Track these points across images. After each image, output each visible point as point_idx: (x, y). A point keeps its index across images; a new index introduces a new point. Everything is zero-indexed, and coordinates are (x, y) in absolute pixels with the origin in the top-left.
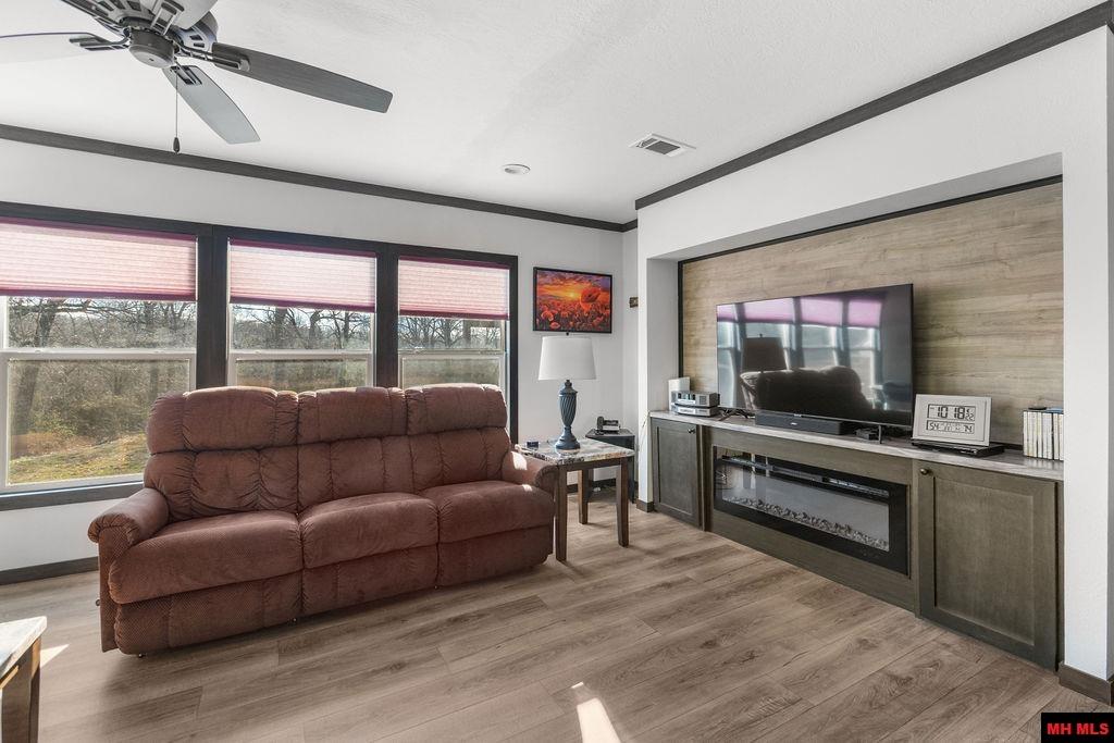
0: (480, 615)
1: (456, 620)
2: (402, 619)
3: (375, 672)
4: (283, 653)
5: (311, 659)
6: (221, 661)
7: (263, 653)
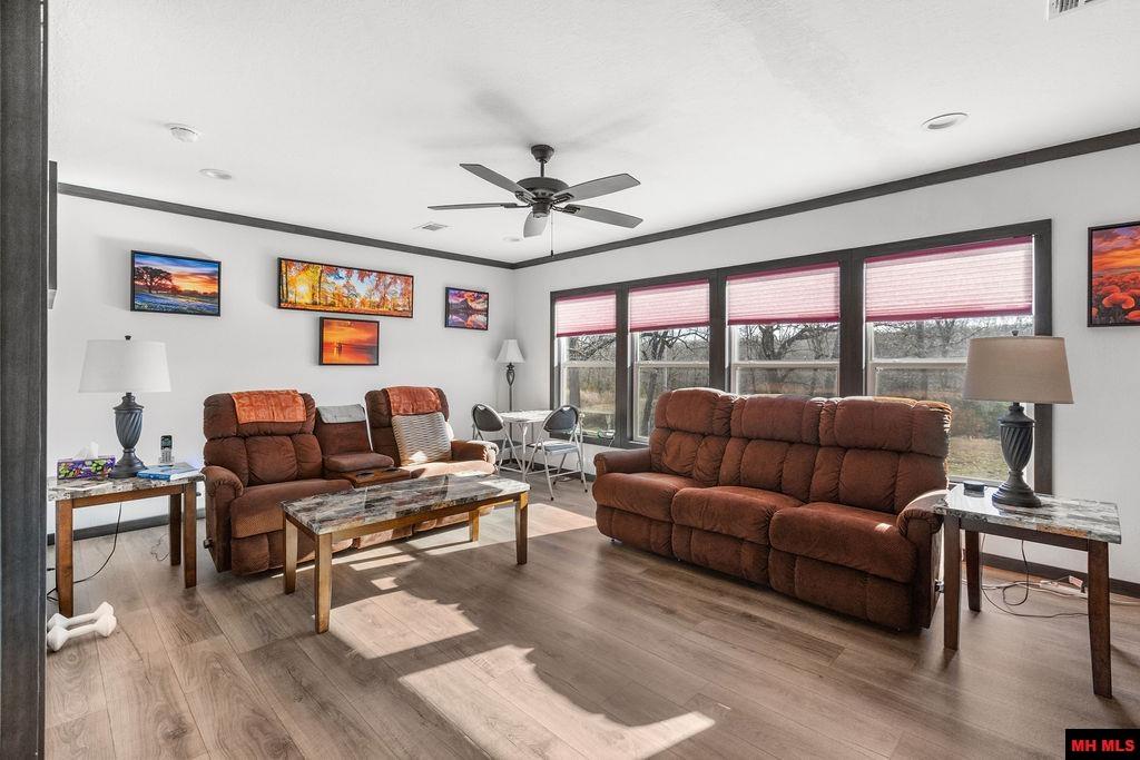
0: (770, 625)
1: (750, 617)
2: (721, 593)
3: (658, 606)
4: (649, 571)
5: (650, 580)
6: (627, 559)
7: (637, 563)
